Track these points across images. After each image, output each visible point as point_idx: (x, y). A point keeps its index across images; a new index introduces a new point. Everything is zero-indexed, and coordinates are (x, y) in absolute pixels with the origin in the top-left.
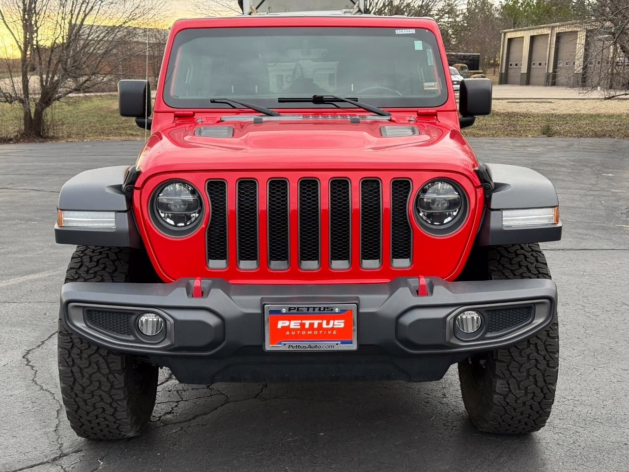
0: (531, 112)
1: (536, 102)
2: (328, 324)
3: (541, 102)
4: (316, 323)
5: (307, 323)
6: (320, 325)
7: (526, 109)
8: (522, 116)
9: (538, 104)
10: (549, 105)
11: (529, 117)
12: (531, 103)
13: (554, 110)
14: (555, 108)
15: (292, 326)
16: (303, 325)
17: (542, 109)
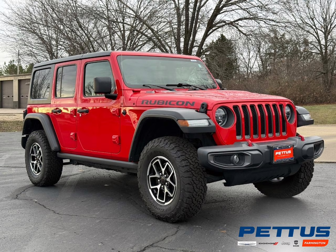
0: (6, 120)
1: (7, 115)
2: (287, 152)
3: (10, 115)
4: (285, 152)
5: (283, 152)
6: (286, 152)
7: (3, 119)
8: (2, 122)
9: (9, 116)
10: (14, 117)
11: (6, 123)
12: (4, 116)
13: (18, 119)
14: (18, 118)
15: (279, 154)
16: (282, 153)
17: (11, 119)
